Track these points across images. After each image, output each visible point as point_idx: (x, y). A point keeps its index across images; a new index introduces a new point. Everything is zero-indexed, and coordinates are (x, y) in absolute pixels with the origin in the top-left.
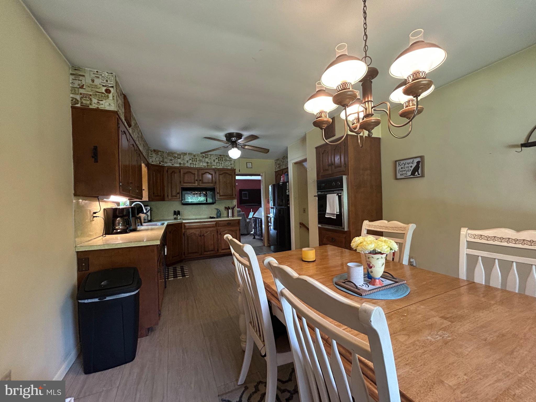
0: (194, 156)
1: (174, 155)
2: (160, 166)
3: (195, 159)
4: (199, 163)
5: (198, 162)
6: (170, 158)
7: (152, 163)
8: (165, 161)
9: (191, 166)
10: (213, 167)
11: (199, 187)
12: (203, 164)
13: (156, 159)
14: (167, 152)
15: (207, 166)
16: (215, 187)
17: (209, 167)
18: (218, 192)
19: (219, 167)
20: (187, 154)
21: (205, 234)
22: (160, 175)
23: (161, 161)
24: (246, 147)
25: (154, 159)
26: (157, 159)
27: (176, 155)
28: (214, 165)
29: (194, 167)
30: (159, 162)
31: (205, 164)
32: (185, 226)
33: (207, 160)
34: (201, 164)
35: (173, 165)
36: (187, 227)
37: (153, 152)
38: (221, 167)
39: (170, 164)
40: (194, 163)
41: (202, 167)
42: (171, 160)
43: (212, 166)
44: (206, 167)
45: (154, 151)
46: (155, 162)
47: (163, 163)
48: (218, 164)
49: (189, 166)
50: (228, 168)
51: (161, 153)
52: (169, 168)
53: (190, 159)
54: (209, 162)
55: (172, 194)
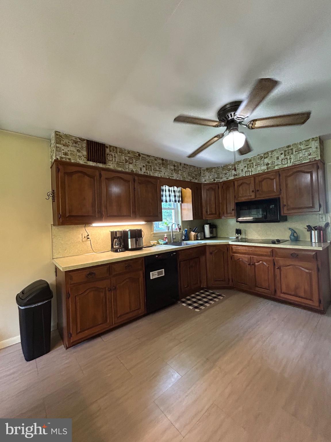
0: (250, 161)
1: (228, 167)
2: (215, 183)
3: (251, 164)
4: (255, 169)
5: (254, 167)
6: (225, 172)
7: (205, 182)
8: (220, 176)
9: (247, 175)
10: (276, 168)
11: (256, 199)
12: (261, 168)
13: (209, 177)
14: (222, 166)
15: (268, 169)
16: (280, 196)
17: (269, 170)
18: (285, 203)
19: (286, 166)
20: (242, 161)
21: (256, 264)
22: (215, 192)
23: (216, 178)
24: (258, 124)
25: (207, 177)
26: (211, 177)
27: (231, 167)
28: (277, 165)
29: (249, 176)
30: (213, 179)
31: (264, 167)
32: (232, 249)
33: (266, 161)
34: (259, 169)
35: (227, 178)
36: (234, 250)
37: (206, 171)
38: (290, 165)
39: (225, 179)
40: (250, 170)
41: (260, 172)
42: (226, 174)
43: (274, 167)
44: (266, 171)
45: (207, 169)
46: (208, 181)
47: (218, 180)
48: (285, 162)
49: (245, 175)
50: (303, 162)
51: (215, 170)
52: (224, 183)
53: (245, 167)
54: (269, 162)
55: (227, 212)
